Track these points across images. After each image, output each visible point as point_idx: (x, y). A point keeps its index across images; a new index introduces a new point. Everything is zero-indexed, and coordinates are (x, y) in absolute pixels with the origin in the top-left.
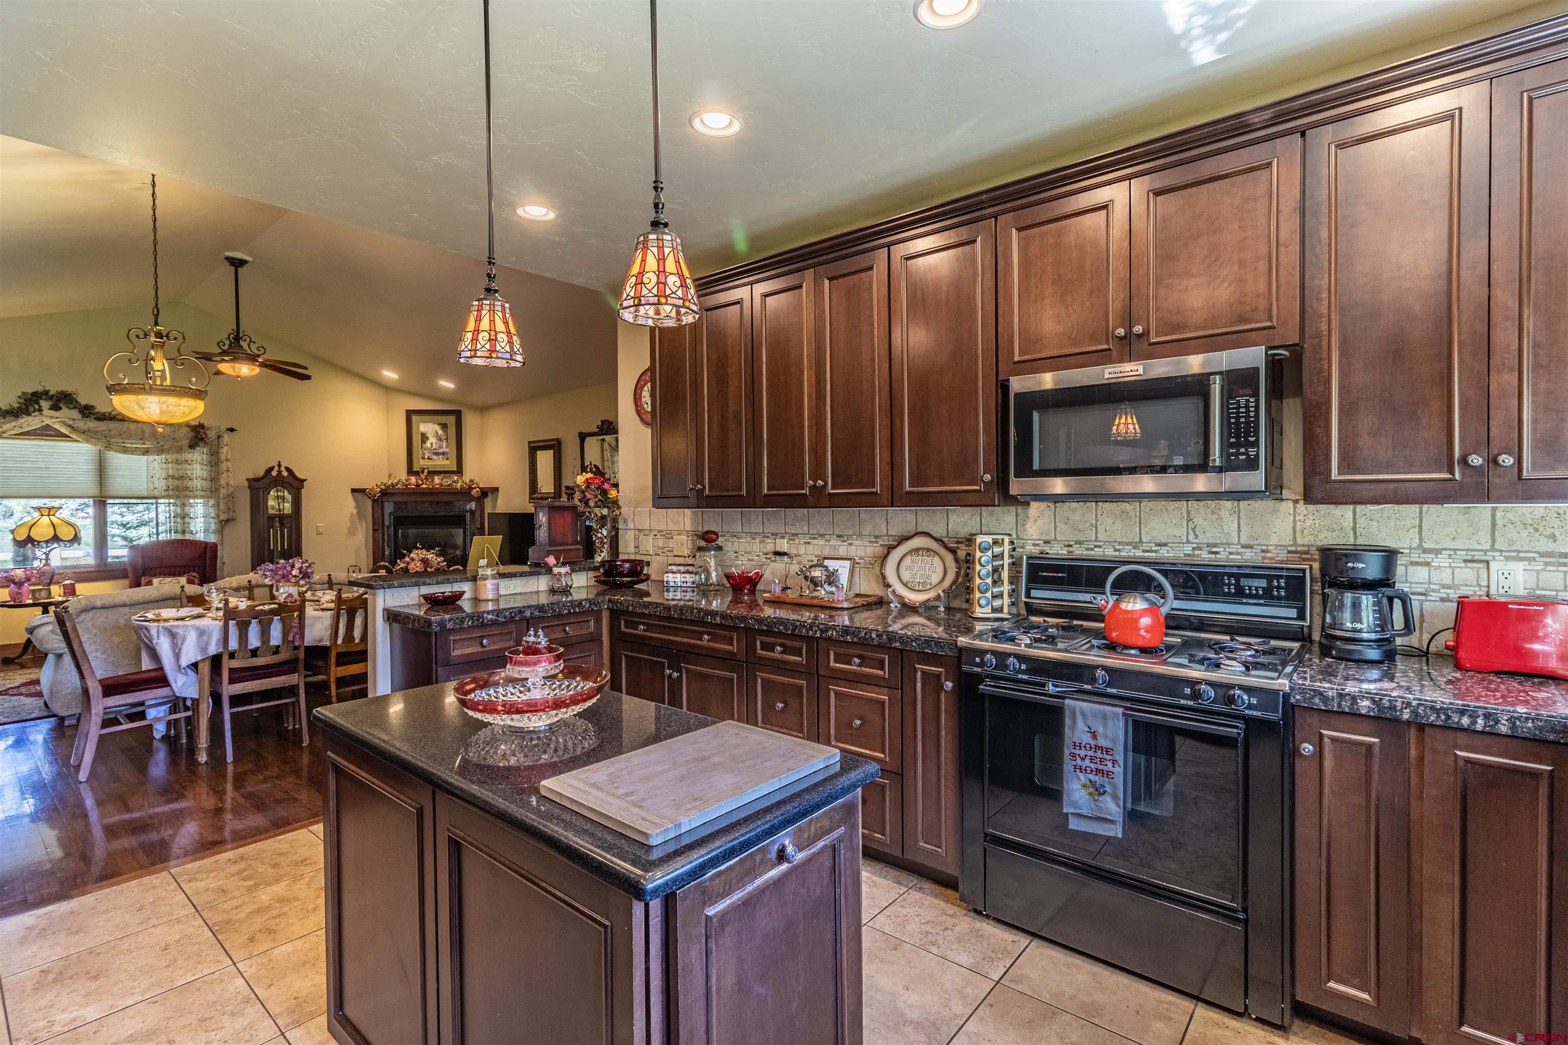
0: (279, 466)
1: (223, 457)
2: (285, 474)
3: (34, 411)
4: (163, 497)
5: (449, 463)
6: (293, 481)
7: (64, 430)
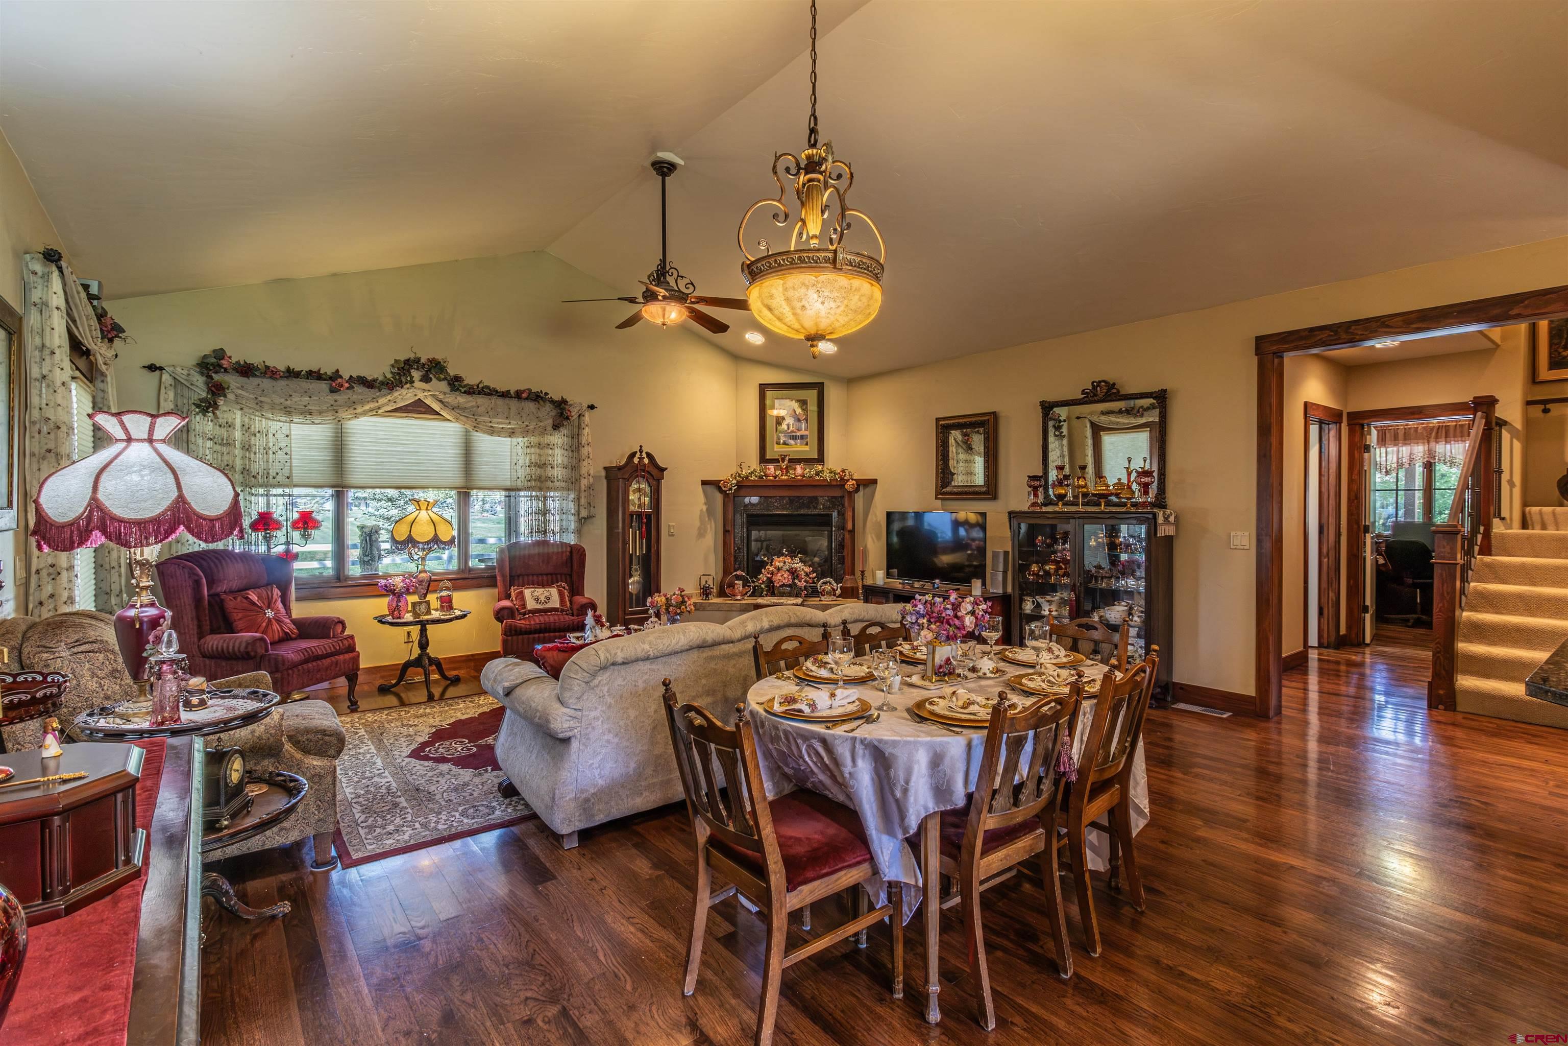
0: (641, 452)
1: (584, 441)
2: (646, 461)
3: (406, 383)
4: (525, 489)
5: (808, 450)
6: (655, 472)
7: (436, 406)
